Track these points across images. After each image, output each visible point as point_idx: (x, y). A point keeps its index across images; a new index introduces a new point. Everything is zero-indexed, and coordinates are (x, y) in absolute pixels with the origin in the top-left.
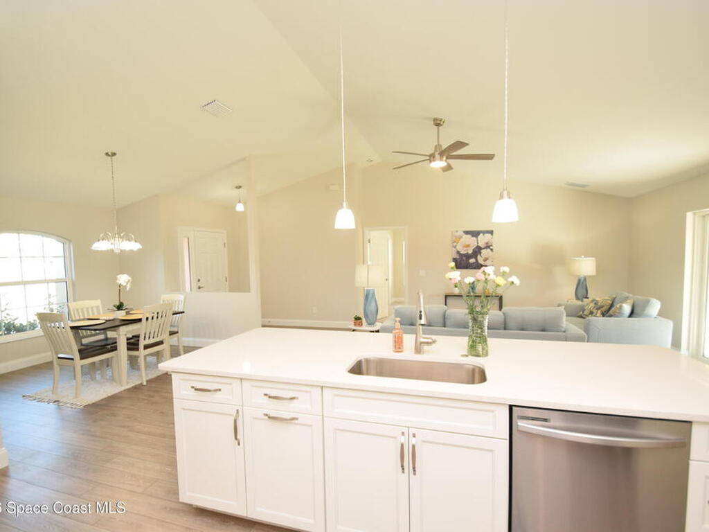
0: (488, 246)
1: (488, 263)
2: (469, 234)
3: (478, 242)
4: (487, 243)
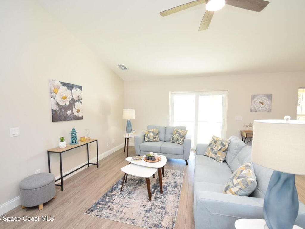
1: (80, 115)
2: (65, 86)
3: (73, 95)
4: (78, 97)
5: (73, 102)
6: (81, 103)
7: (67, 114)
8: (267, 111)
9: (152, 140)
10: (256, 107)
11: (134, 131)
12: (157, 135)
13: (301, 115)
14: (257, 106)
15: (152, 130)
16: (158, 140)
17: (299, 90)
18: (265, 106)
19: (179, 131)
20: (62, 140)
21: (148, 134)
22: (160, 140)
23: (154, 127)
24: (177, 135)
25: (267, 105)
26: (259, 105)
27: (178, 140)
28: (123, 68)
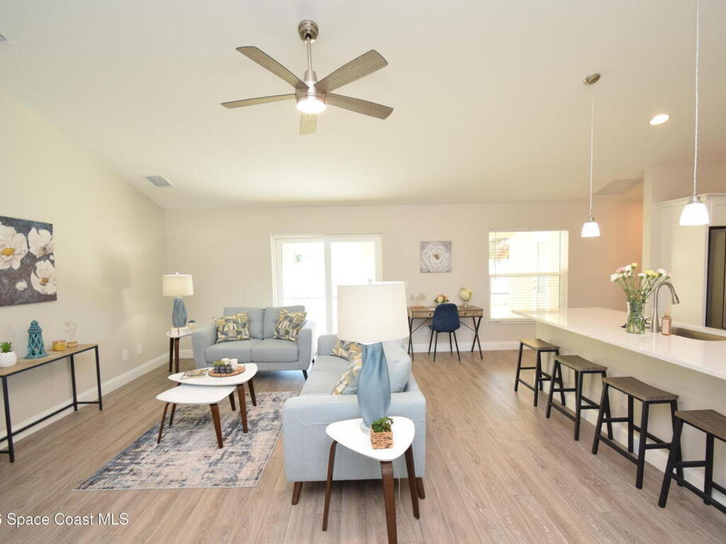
1: (49, 290)
2: (11, 225)
3: (30, 245)
4: (44, 249)
5: (30, 262)
6: (52, 262)
7: (17, 290)
8: (445, 270)
9: (234, 337)
10: (427, 263)
11: (192, 322)
12: (244, 327)
13: (495, 276)
14: (430, 262)
15: (234, 317)
16: (247, 337)
17: (490, 233)
18: (442, 262)
19: (290, 315)
20: (7, 348)
21: (224, 326)
22: (252, 337)
23: (236, 311)
24: (286, 323)
25: (444, 261)
26: (433, 260)
27: (287, 332)
28: (158, 182)
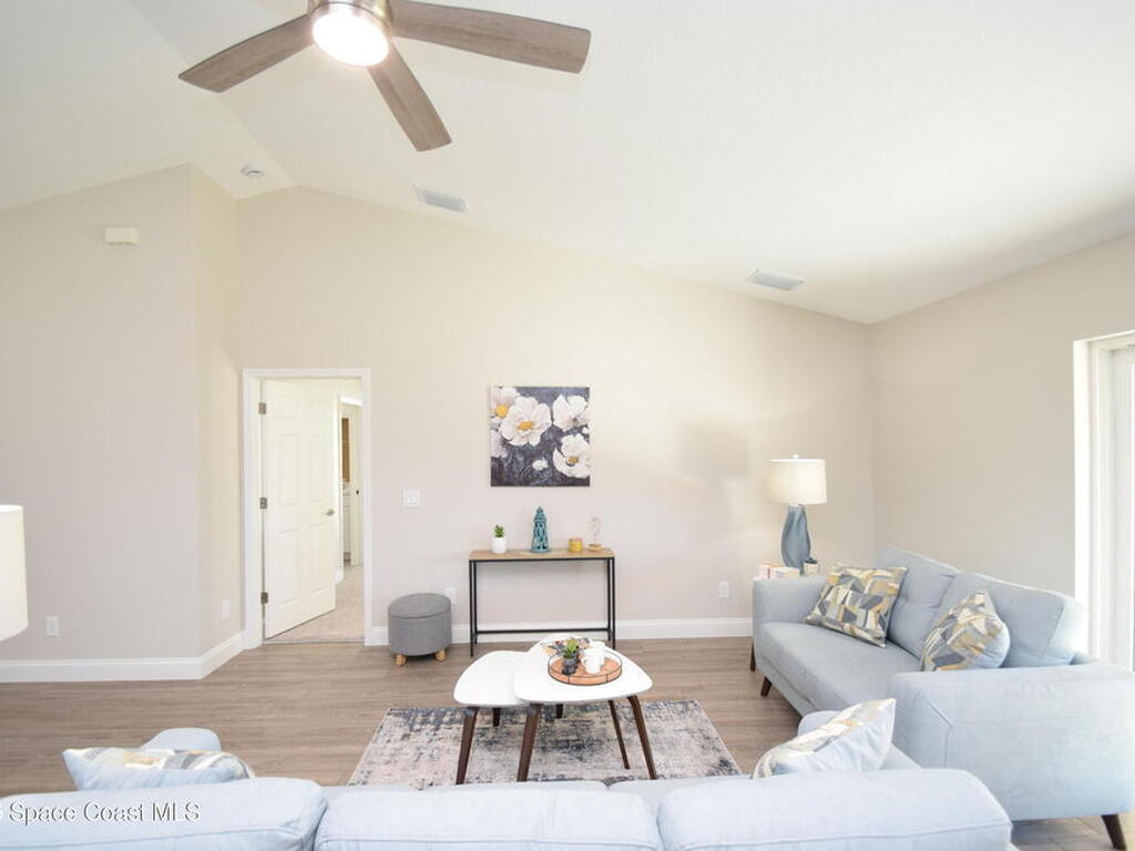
0: (578, 428)
1: (578, 472)
2: (531, 395)
3: (554, 417)
4: (575, 420)
5: (553, 438)
6: (586, 437)
7: (533, 470)
11: (810, 561)
